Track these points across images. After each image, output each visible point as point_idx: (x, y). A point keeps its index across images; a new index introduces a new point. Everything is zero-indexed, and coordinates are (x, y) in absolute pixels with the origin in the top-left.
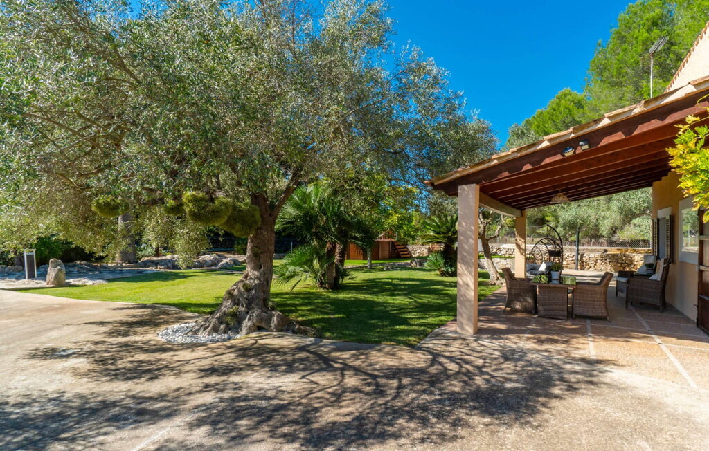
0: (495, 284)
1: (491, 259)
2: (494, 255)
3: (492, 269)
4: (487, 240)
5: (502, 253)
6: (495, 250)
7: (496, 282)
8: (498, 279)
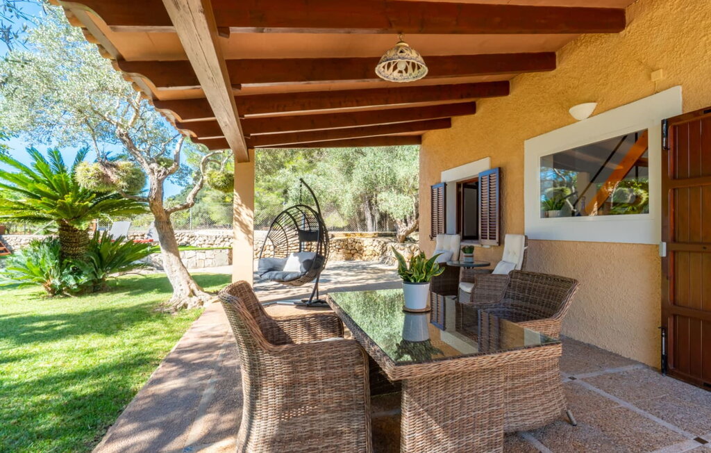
0: (185, 306)
1: (177, 254)
2: (184, 246)
3: (178, 273)
4: (168, 213)
5: (198, 242)
6: (185, 239)
7: (187, 300)
8: (193, 293)
